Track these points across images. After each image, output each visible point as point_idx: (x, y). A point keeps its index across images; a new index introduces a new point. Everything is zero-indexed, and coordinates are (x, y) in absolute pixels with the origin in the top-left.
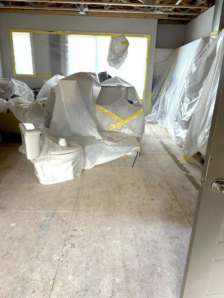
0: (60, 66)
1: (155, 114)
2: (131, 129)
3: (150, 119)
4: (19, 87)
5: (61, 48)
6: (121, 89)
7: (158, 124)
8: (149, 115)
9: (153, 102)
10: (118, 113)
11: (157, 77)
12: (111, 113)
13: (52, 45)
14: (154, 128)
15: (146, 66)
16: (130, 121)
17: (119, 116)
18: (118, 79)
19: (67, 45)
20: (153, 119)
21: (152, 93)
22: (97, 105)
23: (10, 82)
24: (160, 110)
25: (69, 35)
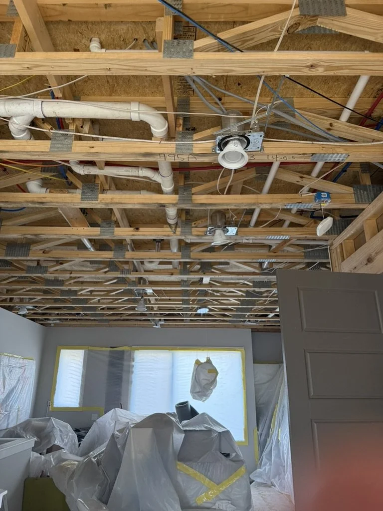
0: (119, 394)
1: (267, 467)
2: (230, 502)
3: (262, 478)
4: (61, 431)
5: (125, 368)
6: (211, 435)
7: (275, 486)
8: (259, 470)
9: (262, 446)
10: (209, 473)
11: (262, 406)
12: (199, 474)
13: (112, 364)
14: (270, 495)
15: (244, 389)
16: (227, 487)
17: (211, 479)
18: (206, 418)
19: (133, 363)
20: (265, 477)
21: (258, 430)
22: (179, 463)
23: (49, 424)
24: (274, 461)
25: (136, 351)
